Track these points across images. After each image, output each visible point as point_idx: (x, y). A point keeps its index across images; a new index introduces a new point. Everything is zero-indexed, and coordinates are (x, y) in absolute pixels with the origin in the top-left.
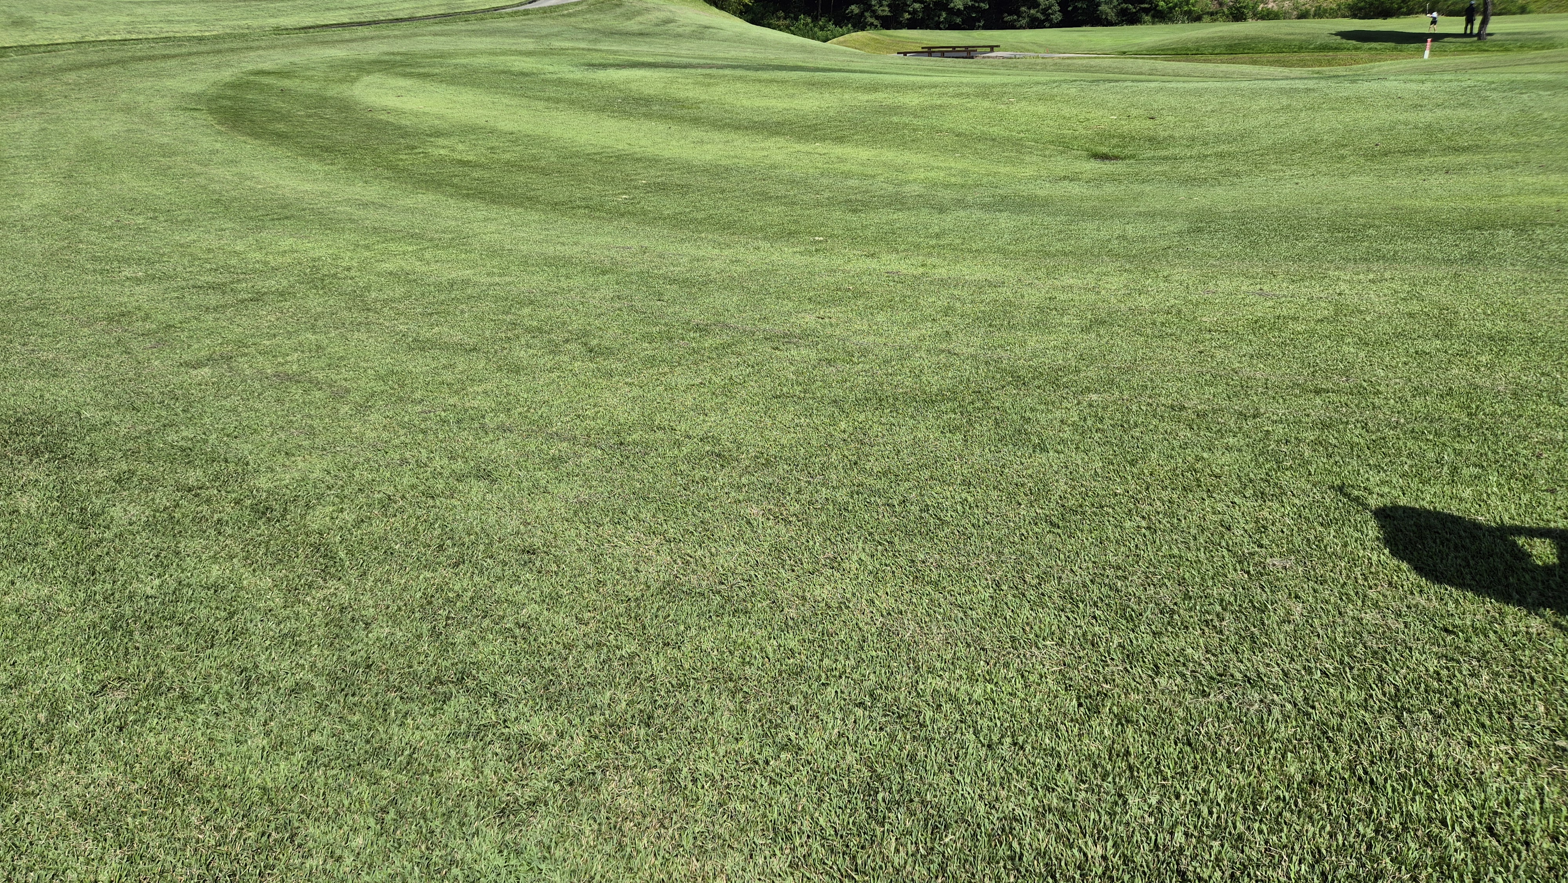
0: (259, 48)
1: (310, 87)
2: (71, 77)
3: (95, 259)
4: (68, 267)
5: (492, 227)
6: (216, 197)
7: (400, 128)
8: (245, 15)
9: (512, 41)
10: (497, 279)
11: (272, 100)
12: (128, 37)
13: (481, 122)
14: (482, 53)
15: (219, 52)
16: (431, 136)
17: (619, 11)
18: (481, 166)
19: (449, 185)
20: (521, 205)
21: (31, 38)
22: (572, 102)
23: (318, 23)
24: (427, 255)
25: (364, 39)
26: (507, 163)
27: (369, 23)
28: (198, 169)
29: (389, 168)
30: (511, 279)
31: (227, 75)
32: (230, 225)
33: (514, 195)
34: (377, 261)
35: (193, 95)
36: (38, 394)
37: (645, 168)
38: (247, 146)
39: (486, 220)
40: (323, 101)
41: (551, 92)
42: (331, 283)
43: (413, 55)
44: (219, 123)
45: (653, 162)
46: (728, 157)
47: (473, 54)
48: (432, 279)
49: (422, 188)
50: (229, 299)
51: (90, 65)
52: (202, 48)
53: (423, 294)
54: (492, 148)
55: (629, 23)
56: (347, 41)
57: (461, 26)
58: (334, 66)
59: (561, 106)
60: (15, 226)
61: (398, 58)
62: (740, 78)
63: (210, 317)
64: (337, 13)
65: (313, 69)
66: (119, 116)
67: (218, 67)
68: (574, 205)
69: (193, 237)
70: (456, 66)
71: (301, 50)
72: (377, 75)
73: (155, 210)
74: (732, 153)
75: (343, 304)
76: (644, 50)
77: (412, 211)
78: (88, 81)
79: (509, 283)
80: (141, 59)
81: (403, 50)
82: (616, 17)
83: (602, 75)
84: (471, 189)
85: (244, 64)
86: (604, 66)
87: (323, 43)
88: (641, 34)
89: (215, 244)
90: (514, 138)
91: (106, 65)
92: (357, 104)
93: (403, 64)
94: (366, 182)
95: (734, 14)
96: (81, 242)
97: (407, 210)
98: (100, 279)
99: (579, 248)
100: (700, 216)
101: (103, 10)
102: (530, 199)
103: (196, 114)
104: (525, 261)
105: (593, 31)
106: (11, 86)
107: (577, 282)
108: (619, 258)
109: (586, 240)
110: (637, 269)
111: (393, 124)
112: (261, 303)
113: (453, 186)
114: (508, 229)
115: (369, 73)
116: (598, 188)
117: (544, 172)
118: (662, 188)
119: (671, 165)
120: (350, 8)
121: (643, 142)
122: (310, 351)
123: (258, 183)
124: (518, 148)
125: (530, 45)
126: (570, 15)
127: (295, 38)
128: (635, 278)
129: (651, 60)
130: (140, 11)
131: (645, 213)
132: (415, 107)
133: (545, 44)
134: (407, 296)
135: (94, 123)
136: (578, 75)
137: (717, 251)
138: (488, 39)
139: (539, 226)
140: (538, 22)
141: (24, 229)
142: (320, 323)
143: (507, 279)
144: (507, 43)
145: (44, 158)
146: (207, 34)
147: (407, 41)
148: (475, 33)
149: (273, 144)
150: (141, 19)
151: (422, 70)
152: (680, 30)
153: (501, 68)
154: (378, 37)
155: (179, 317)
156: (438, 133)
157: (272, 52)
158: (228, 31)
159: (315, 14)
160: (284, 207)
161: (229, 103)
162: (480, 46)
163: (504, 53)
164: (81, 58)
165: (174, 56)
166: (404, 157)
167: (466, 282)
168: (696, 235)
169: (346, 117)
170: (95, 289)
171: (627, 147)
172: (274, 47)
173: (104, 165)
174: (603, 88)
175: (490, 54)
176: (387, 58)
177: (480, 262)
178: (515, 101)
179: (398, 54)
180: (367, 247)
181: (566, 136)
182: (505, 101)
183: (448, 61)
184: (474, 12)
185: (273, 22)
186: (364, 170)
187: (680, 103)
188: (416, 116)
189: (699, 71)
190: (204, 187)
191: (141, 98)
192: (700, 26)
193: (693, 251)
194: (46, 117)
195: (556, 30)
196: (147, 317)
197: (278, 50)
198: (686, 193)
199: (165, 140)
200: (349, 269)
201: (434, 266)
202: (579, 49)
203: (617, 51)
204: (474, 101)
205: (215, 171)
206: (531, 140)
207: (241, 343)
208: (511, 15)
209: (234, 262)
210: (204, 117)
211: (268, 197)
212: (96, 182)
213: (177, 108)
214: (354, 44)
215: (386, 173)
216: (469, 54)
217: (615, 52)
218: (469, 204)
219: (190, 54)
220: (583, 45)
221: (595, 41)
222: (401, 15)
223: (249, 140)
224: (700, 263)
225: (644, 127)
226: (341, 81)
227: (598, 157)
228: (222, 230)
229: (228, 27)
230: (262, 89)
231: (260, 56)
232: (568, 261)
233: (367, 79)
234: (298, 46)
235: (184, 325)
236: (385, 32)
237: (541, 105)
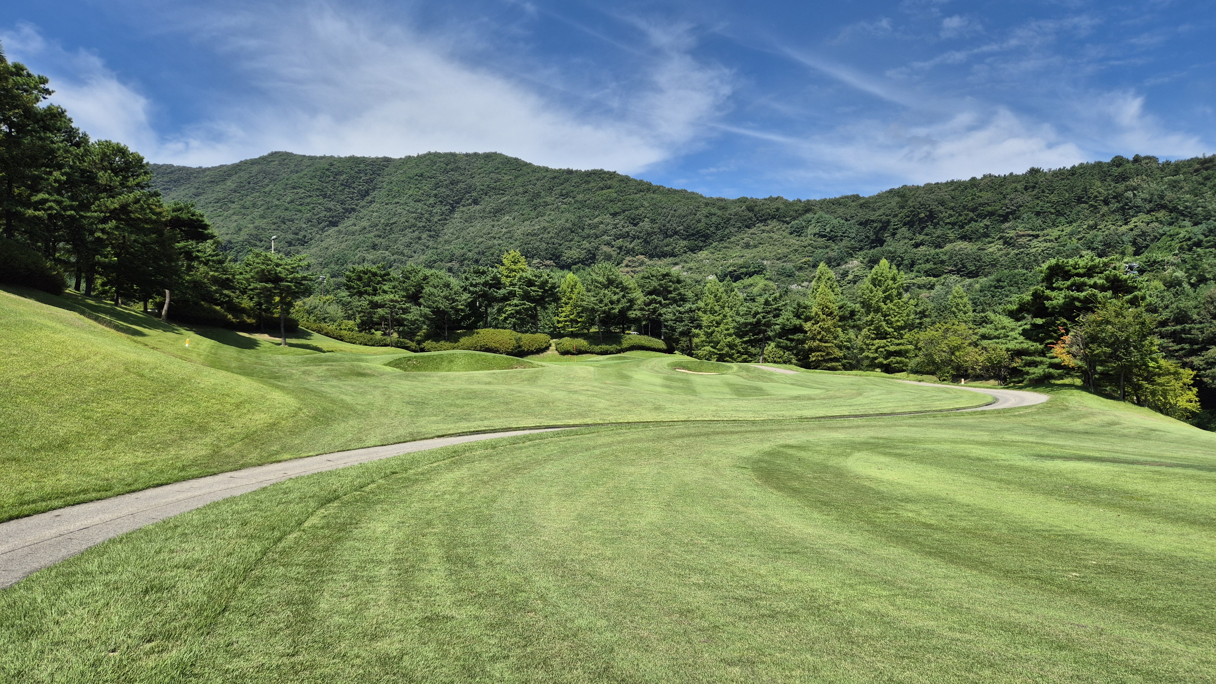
0: (788, 430)
1: (818, 458)
2: (679, 442)
3: (676, 566)
4: (661, 569)
5: (951, 584)
6: (750, 530)
7: (879, 493)
8: (782, 408)
9: (969, 433)
10: (958, 635)
11: (792, 465)
12: (713, 419)
13: (943, 494)
14: (946, 441)
15: (764, 431)
16: (902, 501)
17: (1065, 414)
18: (942, 530)
19: (915, 542)
20: (975, 568)
21: (662, 417)
22: (1022, 485)
23: (828, 415)
24: (899, 601)
25: (858, 427)
26: (964, 529)
27: (862, 416)
28: (742, 509)
29: (869, 522)
30: (971, 637)
31: (766, 446)
32: (757, 553)
33: (970, 558)
34: (859, 600)
35: (745, 458)
36: (635, 663)
37: (1094, 549)
38: (774, 496)
39: (946, 577)
40: (825, 468)
41: (1003, 475)
42: (825, 613)
43: (892, 440)
44: (758, 478)
45: (1103, 544)
46: (1184, 549)
47: (938, 441)
48: (902, 624)
49: (893, 542)
50: (754, 612)
51: (689, 435)
52: (754, 428)
53: (896, 637)
54: (951, 516)
55: (1074, 423)
56: (846, 427)
57: (931, 420)
58: (835, 444)
59: (1012, 487)
60: (636, 535)
61: (881, 441)
62: (1192, 477)
63: (742, 624)
64: (841, 408)
65: (821, 445)
66: (700, 468)
67: (762, 441)
68: (1025, 575)
69: (734, 558)
70: (925, 450)
71: (815, 433)
72: (865, 452)
73: (713, 535)
74: (1188, 546)
75: (833, 633)
76: (1089, 446)
77: (886, 560)
78: (687, 445)
79: (968, 642)
80: (718, 433)
81: (885, 435)
82: (1062, 419)
83: (1049, 465)
84: (933, 548)
85: (778, 440)
86: (1052, 458)
87: (830, 428)
88: (1086, 433)
89: (748, 566)
90: (970, 510)
91: (698, 436)
92: (849, 472)
93: (884, 446)
94: (851, 532)
95: (1179, 418)
96: (669, 552)
97: (881, 559)
98: (678, 581)
99: (1033, 618)
100: (1159, 605)
101: (702, 403)
102: (983, 563)
103: (744, 471)
104: (982, 622)
105: (1041, 428)
106: (646, 445)
107: (1034, 652)
108: (1074, 636)
109: (1041, 611)
110: (1094, 650)
111: (873, 489)
112: (775, 620)
113: (918, 543)
114: (965, 588)
115: (859, 450)
116: (1049, 562)
117: (996, 541)
118: (1114, 571)
119: (1122, 549)
120: (850, 406)
121: (1092, 526)
122: (809, 671)
123: (778, 523)
124: (973, 518)
125: (985, 437)
126: (1020, 416)
127: (812, 424)
128: (1093, 660)
129: (1097, 455)
130: (722, 404)
131: (1097, 593)
132: (891, 478)
133: (998, 437)
134: (882, 636)
135: (686, 471)
136: (1028, 463)
137: (1181, 647)
138: (951, 431)
139: (993, 591)
140: (993, 420)
141: (640, 538)
142: (817, 647)
143: (967, 637)
144: (967, 434)
145: (657, 491)
146: (757, 419)
147: (888, 430)
148: (940, 426)
149: (790, 496)
150: (721, 409)
151: (898, 451)
152: (1126, 431)
153: (961, 454)
154: (868, 426)
155: (722, 621)
156: (908, 500)
157: (796, 433)
158: (770, 418)
159: (826, 409)
160: (793, 544)
161: (765, 465)
162: (944, 436)
163: (963, 442)
164: (686, 431)
165: (737, 433)
166: (881, 516)
167: (930, 633)
168: (1155, 625)
169: (840, 481)
170: (674, 588)
171: (1075, 528)
172: (797, 430)
173: (688, 500)
174: (1051, 475)
175: (952, 442)
176: (873, 441)
177: (942, 616)
178: (972, 480)
179: (881, 438)
180: (851, 586)
181: (1015, 512)
182: (963, 479)
183: (918, 446)
184: (941, 411)
185: (799, 413)
186: (850, 522)
187: (1130, 495)
188: (892, 485)
189: (1148, 467)
190: (744, 522)
191: (714, 458)
192: (1146, 429)
193: (1155, 642)
194: (661, 465)
195: (1008, 426)
196: (703, 616)
197: (800, 432)
198: (1140, 579)
199: (725, 487)
200: (838, 603)
201: (903, 613)
202: (1028, 442)
203: (1064, 446)
204: (938, 477)
205: (753, 512)
206: (985, 513)
207: (761, 652)
208: (970, 414)
209: (758, 582)
210: (749, 473)
211: (783, 534)
212: (682, 511)
213: (734, 466)
214: (851, 430)
215: (866, 527)
216: (935, 441)
217: (1062, 447)
218: (931, 561)
219: (746, 432)
220: (1031, 439)
221: (1043, 436)
222: (885, 411)
223: (775, 492)
224: (1164, 657)
225: (1091, 513)
226: (839, 455)
227: (1047, 534)
228: (753, 556)
229: (771, 415)
230: (787, 457)
231: (788, 435)
232: (1023, 630)
233: (857, 455)
234: (813, 429)
235: (725, 628)
236: (873, 423)
237: (994, 485)
